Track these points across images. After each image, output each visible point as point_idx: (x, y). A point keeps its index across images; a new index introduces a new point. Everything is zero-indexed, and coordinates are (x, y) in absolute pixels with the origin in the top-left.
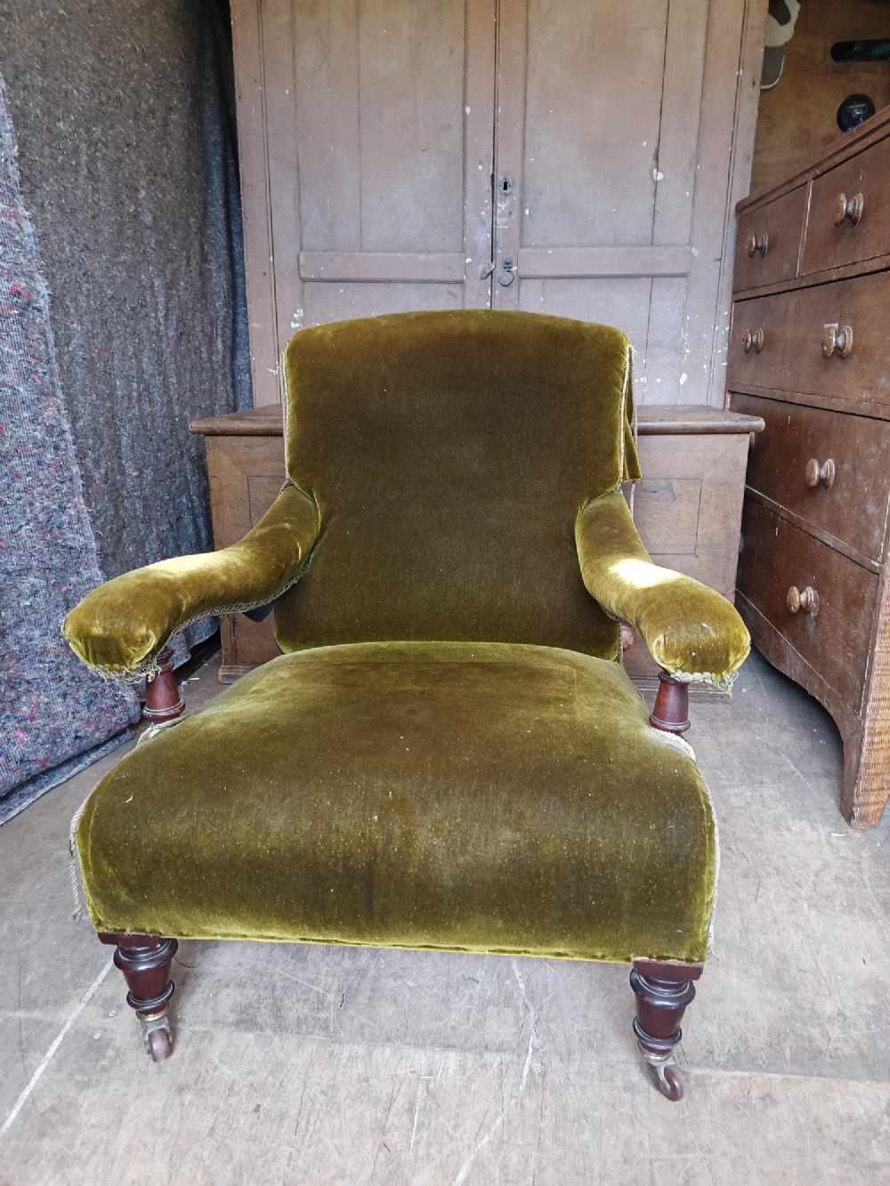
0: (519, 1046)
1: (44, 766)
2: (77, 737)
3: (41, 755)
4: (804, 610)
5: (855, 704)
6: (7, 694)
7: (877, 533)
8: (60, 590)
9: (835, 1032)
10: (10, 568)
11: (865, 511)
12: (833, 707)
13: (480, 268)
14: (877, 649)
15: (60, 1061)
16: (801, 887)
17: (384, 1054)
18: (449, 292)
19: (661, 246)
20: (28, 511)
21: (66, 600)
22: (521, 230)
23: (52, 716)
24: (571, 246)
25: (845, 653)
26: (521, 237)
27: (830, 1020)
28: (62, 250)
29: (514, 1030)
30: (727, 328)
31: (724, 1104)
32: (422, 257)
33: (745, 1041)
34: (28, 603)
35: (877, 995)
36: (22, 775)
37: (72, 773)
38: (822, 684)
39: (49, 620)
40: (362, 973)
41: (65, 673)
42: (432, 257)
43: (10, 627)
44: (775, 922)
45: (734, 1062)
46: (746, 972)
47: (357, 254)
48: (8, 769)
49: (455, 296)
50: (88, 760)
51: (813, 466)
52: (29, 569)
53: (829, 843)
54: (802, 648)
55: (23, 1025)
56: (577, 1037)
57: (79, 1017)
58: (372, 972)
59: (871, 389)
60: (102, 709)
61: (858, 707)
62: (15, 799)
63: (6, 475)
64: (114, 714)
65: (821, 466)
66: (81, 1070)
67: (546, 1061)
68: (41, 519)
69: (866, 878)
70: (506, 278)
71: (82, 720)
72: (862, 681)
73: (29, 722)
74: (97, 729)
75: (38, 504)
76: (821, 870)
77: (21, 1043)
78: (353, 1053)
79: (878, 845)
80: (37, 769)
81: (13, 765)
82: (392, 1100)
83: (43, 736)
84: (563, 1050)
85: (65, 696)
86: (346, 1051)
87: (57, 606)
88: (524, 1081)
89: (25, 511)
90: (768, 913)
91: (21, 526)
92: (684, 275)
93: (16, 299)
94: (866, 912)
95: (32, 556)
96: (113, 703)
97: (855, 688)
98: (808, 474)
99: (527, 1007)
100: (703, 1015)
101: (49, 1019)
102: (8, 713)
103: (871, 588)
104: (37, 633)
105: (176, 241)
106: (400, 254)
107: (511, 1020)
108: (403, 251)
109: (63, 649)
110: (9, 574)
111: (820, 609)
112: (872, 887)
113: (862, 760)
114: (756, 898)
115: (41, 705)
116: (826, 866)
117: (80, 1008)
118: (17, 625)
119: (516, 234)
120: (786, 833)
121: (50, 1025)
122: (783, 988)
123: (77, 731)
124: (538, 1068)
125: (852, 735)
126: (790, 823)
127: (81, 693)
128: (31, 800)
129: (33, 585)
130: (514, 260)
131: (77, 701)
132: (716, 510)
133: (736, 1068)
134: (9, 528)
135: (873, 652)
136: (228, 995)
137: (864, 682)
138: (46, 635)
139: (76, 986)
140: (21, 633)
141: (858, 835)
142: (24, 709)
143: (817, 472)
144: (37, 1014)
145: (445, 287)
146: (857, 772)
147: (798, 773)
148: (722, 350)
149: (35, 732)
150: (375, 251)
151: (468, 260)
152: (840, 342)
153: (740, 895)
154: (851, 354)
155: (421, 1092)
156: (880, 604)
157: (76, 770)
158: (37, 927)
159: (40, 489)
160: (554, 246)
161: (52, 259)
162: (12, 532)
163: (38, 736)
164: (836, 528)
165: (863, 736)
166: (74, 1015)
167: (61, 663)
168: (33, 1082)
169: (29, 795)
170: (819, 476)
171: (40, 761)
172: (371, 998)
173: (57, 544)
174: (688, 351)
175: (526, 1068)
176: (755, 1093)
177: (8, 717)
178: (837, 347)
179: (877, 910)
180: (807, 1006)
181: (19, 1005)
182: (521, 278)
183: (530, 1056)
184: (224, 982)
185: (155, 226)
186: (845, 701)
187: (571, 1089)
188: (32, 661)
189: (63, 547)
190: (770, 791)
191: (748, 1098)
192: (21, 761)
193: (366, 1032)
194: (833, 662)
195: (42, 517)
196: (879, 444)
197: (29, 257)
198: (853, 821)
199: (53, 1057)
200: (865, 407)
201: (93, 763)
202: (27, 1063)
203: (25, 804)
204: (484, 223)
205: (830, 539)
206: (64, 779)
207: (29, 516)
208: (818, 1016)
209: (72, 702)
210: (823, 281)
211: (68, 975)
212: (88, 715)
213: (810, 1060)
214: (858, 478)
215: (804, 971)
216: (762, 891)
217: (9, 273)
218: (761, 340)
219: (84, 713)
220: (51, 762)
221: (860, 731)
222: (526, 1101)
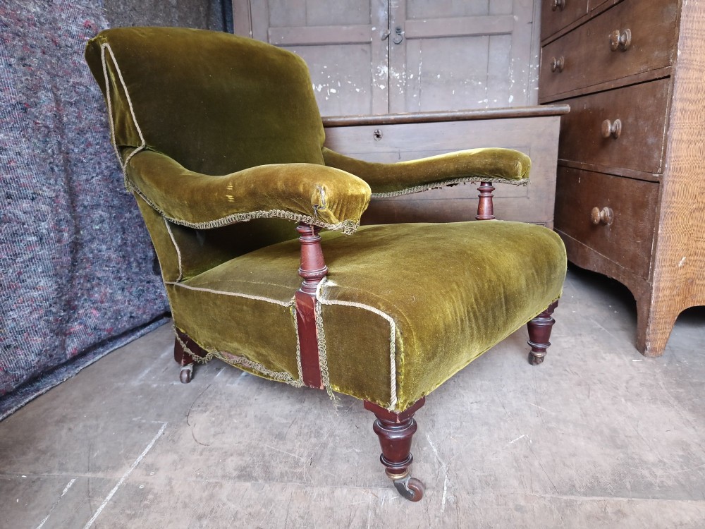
0: (437, 485)
1: (110, 333)
2: (131, 317)
3: (108, 326)
4: (603, 222)
5: (644, 273)
6: (85, 284)
7: (656, 155)
8: (119, 221)
9: (659, 472)
10: (86, 203)
11: (646, 143)
12: (627, 281)
13: (381, 34)
14: (659, 232)
15: (115, 502)
16: (618, 389)
17: (342, 493)
18: (363, 50)
19: (494, 15)
20: (97, 167)
21: (123, 228)
22: (406, 9)
23: (115, 302)
24: (437, 18)
25: (635, 242)
26: (406, 13)
27: (653, 464)
28: (119, 7)
29: (433, 476)
30: (538, 66)
31: (589, 517)
32: (345, 28)
33: (597, 479)
34: (98, 227)
35: (684, 450)
36: (95, 338)
37: (128, 341)
38: (618, 268)
39: (112, 240)
40: (324, 445)
41: (123, 275)
42: (351, 28)
43: (86, 242)
44: (604, 409)
45: (591, 491)
46: (589, 438)
47: (305, 28)
48: (86, 333)
49: (366, 52)
50: (139, 334)
51: (607, 124)
52: (98, 206)
53: (632, 365)
54: (602, 250)
55: (91, 481)
56: (477, 480)
57: (129, 476)
58: (331, 445)
59: (647, 62)
60: (147, 300)
61: (647, 273)
62: (91, 355)
63: (83, 142)
64: (155, 304)
65: (612, 124)
66: (130, 507)
67: (457, 494)
68: (106, 174)
69: (661, 383)
70: (398, 39)
71: (134, 306)
72: (649, 256)
73: (99, 304)
74: (144, 313)
75: (103, 164)
76: (630, 380)
77: (89, 492)
78: (321, 493)
79: (665, 365)
80: (105, 335)
81: (89, 331)
82: (350, 521)
83: (109, 314)
84: (468, 487)
85: (123, 289)
86: (316, 491)
87: (117, 231)
88: (443, 507)
89: (95, 168)
90: (598, 404)
91: (93, 177)
92: (509, 33)
93: (88, 30)
94: (665, 402)
95: (100, 197)
96: (155, 297)
97: (644, 264)
98: (603, 130)
99: (440, 463)
100: (564, 464)
101: (109, 477)
102: (86, 297)
103: (654, 192)
104: (104, 247)
105: (191, 19)
106: (331, 27)
107: (430, 471)
108: (333, 24)
109: (122, 260)
110: (85, 207)
111: (615, 219)
112: (666, 388)
113: (651, 309)
114: (589, 397)
115: (108, 294)
116: (632, 378)
117: (129, 471)
118: (91, 241)
119: (403, 11)
120: (602, 361)
121: (109, 481)
122: (617, 447)
123: (131, 313)
124: (452, 499)
125: (643, 294)
126: (604, 355)
127: (134, 289)
128: (101, 356)
129: (101, 216)
130: (402, 27)
131: (131, 294)
132: (540, 167)
133: (593, 495)
134: (85, 177)
135: (657, 234)
136: (232, 461)
137: (650, 256)
138: (110, 249)
139: (127, 458)
140: (94, 246)
141: (650, 360)
142: (96, 295)
143: (610, 128)
144: (100, 475)
145: (359, 46)
146: (648, 317)
147: (603, 329)
148: (535, 79)
149: (103, 311)
150: (315, 25)
151: (374, 29)
152: (623, 40)
153: (578, 395)
154: (630, 46)
155: (370, 515)
156: (661, 201)
157: (130, 339)
158: (102, 425)
159: (105, 154)
160: (427, 18)
161: (111, 10)
162: (87, 180)
163: (106, 314)
164: (624, 162)
165: (651, 293)
166: (126, 475)
167: (120, 268)
168: (96, 516)
169: (100, 353)
170: (611, 130)
171: (107, 330)
172: (331, 460)
173: (116, 191)
174: (513, 81)
175: (444, 498)
176: (609, 510)
177: (85, 299)
178: (621, 43)
179: (672, 400)
180: (636, 457)
181: (88, 470)
182: (408, 39)
183: (445, 492)
184: (229, 453)
185: (178, 7)
186: (636, 273)
187: (478, 511)
188: (101, 265)
189: (120, 194)
190: (587, 339)
191: (605, 512)
192: (95, 328)
193: (329, 480)
194: (626, 251)
195: (106, 172)
196: (655, 96)
197: (97, 5)
198: (647, 352)
199: (111, 500)
200: (643, 77)
201: (142, 335)
202: (92, 504)
203: (97, 358)
204: (383, 5)
205: (619, 171)
206: (123, 344)
207: (98, 171)
208: (646, 463)
209: (128, 294)
210: (606, 7)
211: (122, 452)
212: (138, 303)
213: (644, 489)
214: (640, 124)
215: (630, 437)
216: (591, 393)
217: (83, 13)
218: (562, 63)
219: (136, 302)
220: (115, 332)
221: (649, 289)
222: (446, 519)
